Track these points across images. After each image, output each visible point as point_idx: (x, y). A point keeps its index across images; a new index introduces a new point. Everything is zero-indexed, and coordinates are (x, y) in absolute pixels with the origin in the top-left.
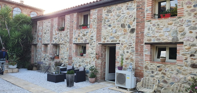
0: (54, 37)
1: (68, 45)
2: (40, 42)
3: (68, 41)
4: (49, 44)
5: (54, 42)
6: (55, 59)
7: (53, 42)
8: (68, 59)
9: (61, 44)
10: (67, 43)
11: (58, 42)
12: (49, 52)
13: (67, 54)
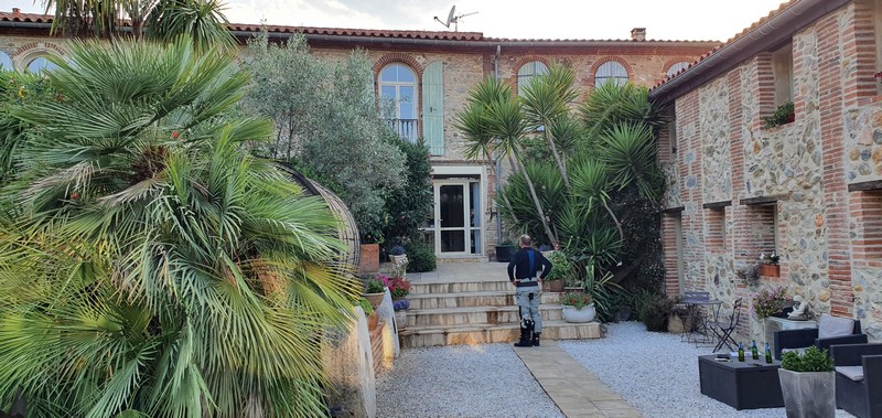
0: (747, 162)
1: (819, 196)
2: (691, 196)
3: (818, 179)
4: (729, 203)
5: (753, 191)
6: (762, 280)
7: (746, 191)
8: (826, 279)
9: (785, 197)
10: (814, 188)
11: (768, 188)
12: (733, 243)
13: (820, 252)
